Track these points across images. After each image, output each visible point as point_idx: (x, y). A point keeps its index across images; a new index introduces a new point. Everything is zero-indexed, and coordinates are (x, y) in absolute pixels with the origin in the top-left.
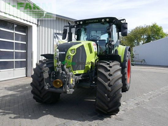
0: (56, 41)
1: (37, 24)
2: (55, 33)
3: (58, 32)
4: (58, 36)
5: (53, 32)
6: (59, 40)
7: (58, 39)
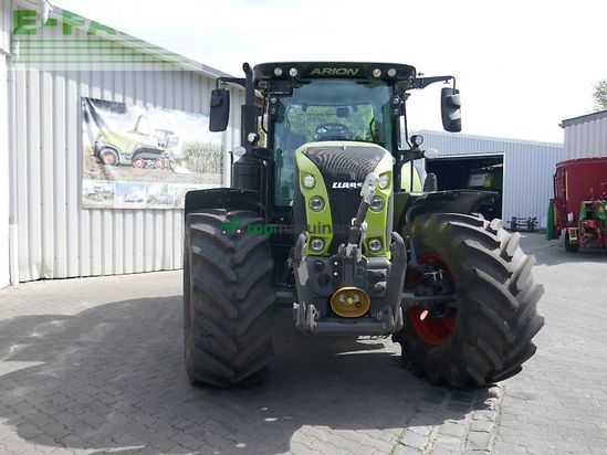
0: (90, 133)
1: (8, 52)
2: (87, 100)
3: (97, 95)
4: (97, 110)
5: (78, 94)
6: (104, 129)
7: (98, 125)
